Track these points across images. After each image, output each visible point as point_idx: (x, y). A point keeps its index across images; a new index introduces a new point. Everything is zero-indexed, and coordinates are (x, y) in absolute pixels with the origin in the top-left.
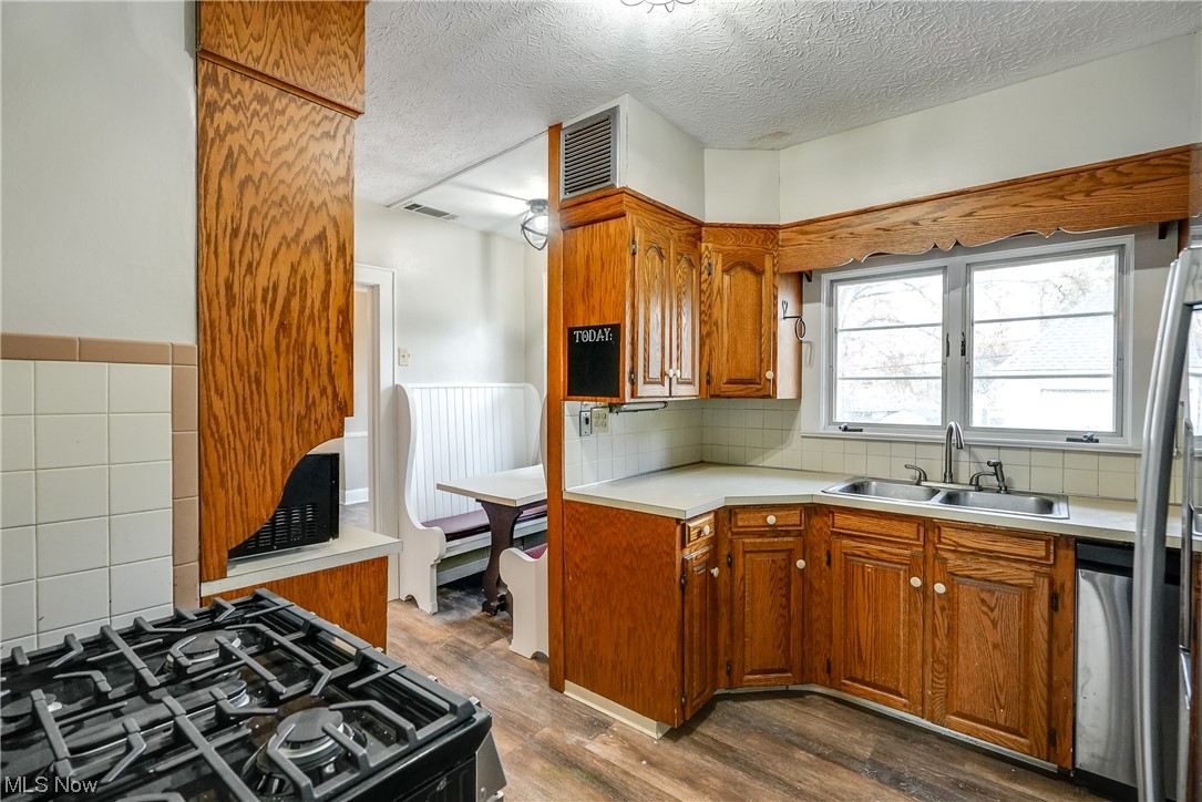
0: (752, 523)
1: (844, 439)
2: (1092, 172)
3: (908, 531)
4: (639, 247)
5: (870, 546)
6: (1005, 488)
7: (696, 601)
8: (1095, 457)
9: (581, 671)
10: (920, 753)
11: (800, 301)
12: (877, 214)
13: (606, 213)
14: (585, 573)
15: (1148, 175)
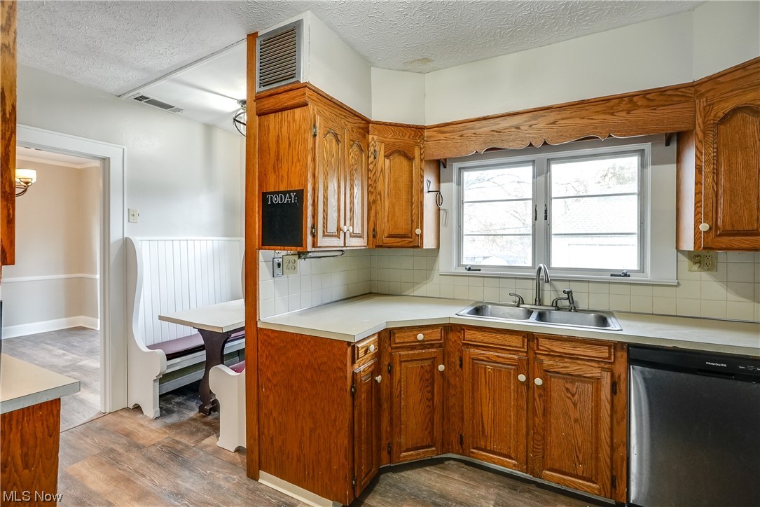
0: (406, 340)
1: (469, 276)
2: (630, 97)
3: (516, 341)
4: (320, 131)
5: (490, 353)
6: (573, 308)
7: (364, 403)
8: (629, 286)
9: (273, 463)
10: (526, 500)
11: (439, 181)
12: (492, 121)
13: (292, 103)
14: (275, 385)
15: (665, 101)
